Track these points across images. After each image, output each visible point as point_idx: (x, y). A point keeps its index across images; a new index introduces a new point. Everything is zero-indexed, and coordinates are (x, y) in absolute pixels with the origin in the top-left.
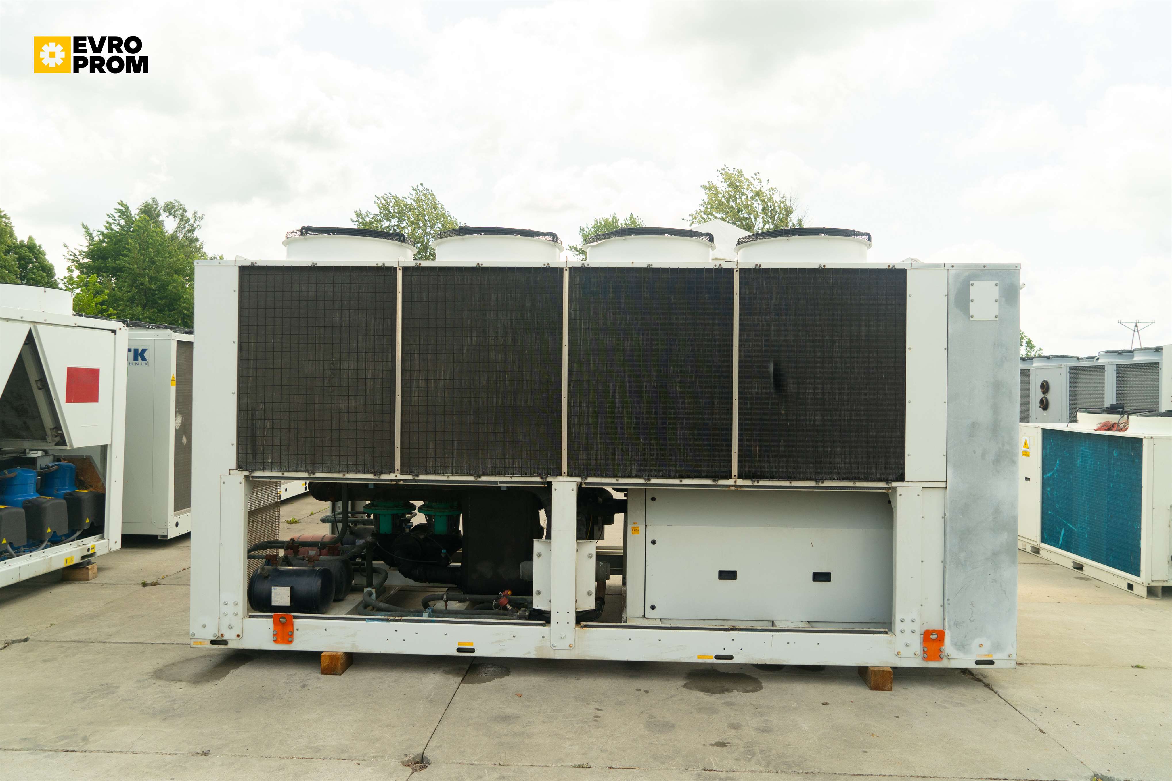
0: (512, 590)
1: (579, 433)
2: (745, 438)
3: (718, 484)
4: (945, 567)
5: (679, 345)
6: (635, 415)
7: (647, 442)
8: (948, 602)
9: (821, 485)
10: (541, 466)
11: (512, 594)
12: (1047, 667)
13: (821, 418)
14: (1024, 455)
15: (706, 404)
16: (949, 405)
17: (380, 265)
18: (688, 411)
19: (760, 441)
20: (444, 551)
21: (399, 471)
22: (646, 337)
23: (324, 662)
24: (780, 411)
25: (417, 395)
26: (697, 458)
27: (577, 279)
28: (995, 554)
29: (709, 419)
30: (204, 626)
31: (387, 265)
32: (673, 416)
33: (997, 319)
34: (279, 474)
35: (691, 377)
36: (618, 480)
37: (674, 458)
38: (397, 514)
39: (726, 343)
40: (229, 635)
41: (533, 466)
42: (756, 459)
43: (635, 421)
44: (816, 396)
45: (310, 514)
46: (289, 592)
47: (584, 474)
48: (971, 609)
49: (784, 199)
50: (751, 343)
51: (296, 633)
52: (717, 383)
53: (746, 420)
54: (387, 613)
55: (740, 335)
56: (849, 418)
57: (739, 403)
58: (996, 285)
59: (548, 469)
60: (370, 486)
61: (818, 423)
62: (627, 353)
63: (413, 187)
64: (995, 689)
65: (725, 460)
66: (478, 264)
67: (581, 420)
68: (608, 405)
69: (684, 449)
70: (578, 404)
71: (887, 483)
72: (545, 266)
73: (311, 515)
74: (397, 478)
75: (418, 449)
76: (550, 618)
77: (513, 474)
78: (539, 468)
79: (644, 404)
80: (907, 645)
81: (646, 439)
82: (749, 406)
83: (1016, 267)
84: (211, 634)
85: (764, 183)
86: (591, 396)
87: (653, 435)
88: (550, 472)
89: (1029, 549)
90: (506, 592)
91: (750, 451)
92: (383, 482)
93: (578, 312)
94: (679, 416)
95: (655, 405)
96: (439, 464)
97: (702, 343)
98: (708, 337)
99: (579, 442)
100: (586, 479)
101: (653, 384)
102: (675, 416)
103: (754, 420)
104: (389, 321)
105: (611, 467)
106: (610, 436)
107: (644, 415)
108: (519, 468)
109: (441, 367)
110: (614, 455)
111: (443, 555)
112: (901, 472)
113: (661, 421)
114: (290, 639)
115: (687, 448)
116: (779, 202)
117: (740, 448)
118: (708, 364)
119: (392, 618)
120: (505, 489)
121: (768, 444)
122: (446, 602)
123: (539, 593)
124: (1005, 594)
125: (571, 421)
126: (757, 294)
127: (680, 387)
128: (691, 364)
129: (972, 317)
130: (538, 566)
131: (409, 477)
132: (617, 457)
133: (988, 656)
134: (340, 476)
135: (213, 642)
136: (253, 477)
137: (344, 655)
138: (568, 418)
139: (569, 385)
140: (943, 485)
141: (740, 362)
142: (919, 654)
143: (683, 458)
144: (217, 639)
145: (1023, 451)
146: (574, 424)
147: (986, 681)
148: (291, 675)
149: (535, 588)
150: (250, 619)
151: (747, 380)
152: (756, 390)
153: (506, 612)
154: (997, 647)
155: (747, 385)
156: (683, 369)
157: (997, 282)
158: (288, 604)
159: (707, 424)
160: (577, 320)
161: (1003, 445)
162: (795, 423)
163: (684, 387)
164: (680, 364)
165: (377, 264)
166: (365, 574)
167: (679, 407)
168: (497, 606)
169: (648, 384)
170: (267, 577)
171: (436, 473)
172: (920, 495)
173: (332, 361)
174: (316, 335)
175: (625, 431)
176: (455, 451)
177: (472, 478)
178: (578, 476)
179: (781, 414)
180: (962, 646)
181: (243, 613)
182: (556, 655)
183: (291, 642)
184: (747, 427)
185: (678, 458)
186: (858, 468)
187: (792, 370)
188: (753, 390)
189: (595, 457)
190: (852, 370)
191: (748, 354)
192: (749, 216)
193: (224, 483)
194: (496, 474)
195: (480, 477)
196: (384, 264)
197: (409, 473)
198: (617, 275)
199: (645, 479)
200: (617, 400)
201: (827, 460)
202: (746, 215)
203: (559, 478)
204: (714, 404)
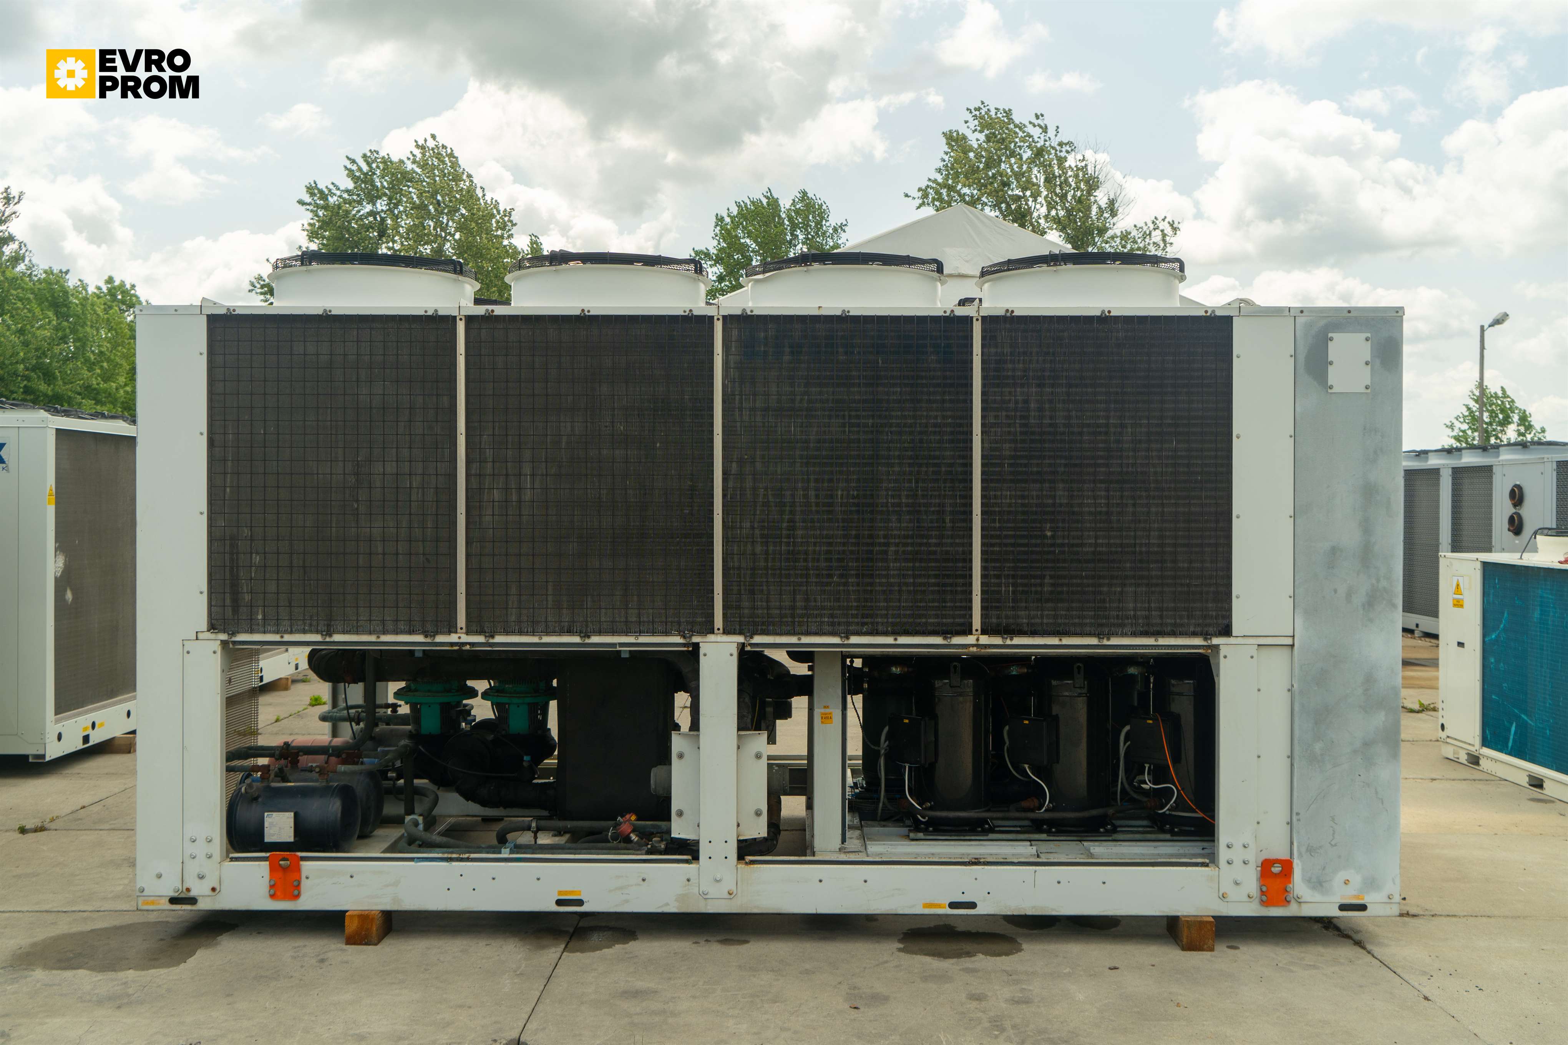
0: (636, 815)
1: (739, 568)
2: (992, 573)
3: (952, 643)
4: (1292, 765)
5: (891, 432)
6: (825, 540)
7: (843, 580)
8: (1298, 817)
9: (1105, 642)
10: (683, 620)
11: (637, 820)
12: (1454, 919)
13: (1106, 541)
14: (1455, 605)
15: (932, 522)
16: (1298, 521)
17: (430, 313)
18: (906, 533)
19: (1014, 577)
20: (526, 758)
21: (464, 630)
22: (841, 421)
23: (351, 926)
24: (1045, 531)
25: (490, 512)
26: (919, 604)
27: (735, 333)
28: (1367, 744)
29: (936, 545)
30: (159, 876)
31: (440, 313)
32: (882, 541)
33: (1369, 391)
34: (276, 638)
35: (910, 481)
36: (799, 639)
37: (886, 604)
38: (448, 703)
39: (961, 429)
40: (198, 889)
41: (670, 619)
42: (1008, 604)
43: (825, 548)
44: (1098, 509)
45: (275, 718)
46: (292, 820)
47: (749, 630)
48: (1332, 827)
49: (1084, 162)
50: (999, 430)
51: (305, 883)
52: (949, 491)
53: (993, 545)
54: (445, 849)
55: (983, 417)
56: (1147, 541)
57: (983, 521)
58: (1367, 339)
59: (693, 623)
60: (417, 655)
61: (1101, 549)
62: (812, 445)
63: (416, 141)
64: (1369, 947)
65: (961, 607)
66: (583, 310)
67: (742, 548)
68: (785, 525)
69: (900, 591)
70: (738, 524)
71: (1206, 639)
72: (686, 314)
73: (276, 721)
74: (461, 641)
75: (493, 595)
76: (698, 851)
77: (640, 633)
78: (679, 623)
79: (838, 522)
80: (1237, 883)
81: (841, 576)
82: (997, 525)
83: (1397, 312)
84: (169, 887)
85: (1051, 132)
86: (758, 512)
87: (853, 570)
88: (697, 628)
89: (1463, 758)
90: (628, 816)
91: (999, 592)
92: (439, 646)
93: (737, 383)
94: (893, 541)
95: (855, 525)
96: (525, 618)
97: (926, 429)
98: (935, 421)
99: (740, 581)
100: (752, 638)
101: (851, 493)
102: (886, 541)
103: (1006, 545)
104: (446, 399)
105: (790, 619)
106: (787, 572)
107: (839, 540)
108: (648, 622)
109: (527, 469)
110: (794, 600)
111: (525, 764)
112: (1226, 622)
113: (865, 548)
114: (296, 892)
115: (904, 588)
116: (1075, 169)
117: (985, 588)
118: (935, 461)
119: (454, 856)
120: (627, 656)
121: (1026, 581)
122: (535, 833)
123: (680, 814)
124: (1382, 803)
125: (727, 549)
126: (1009, 354)
127: (893, 497)
128: (909, 461)
129: (1331, 387)
130: (679, 771)
131: (480, 639)
132: (799, 604)
133: (1357, 897)
134: (372, 638)
135: (173, 901)
136: (234, 643)
137: (380, 915)
138: (723, 546)
139: (724, 496)
140: (1289, 641)
141: (983, 457)
142: (1255, 896)
143: (898, 604)
144: (180, 896)
145: (1454, 599)
146: (733, 554)
147: (1357, 937)
148: (298, 947)
149: (674, 809)
150: (232, 863)
151: (994, 485)
152: (1008, 501)
153: (629, 846)
154: (1371, 883)
155: (994, 493)
156: (897, 469)
157: (1369, 335)
158: (292, 839)
159: (935, 553)
160: (735, 395)
161: (1378, 581)
162: (1066, 549)
163: (900, 496)
164: (893, 461)
165: (426, 312)
166: (402, 797)
167: (892, 527)
168: (615, 838)
169: (845, 493)
170: (256, 799)
171: (521, 633)
172: (1255, 657)
173: (358, 461)
174: (331, 421)
175: (810, 564)
176: (550, 598)
177: (576, 639)
178: (740, 633)
179: (1045, 537)
180: (1318, 883)
181: (221, 855)
182: (709, 907)
183: (297, 897)
184: (993, 557)
185: (891, 604)
186: (1161, 617)
187: (1062, 469)
188: (1004, 501)
189: (765, 604)
190: (1152, 470)
191: (996, 445)
192: (1024, 194)
193: (188, 652)
194: (613, 632)
195: (589, 637)
196: (436, 311)
197: (480, 632)
198: (796, 327)
199: (841, 637)
200: (798, 517)
201: (1115, 605)
202: (1018, 192)
203: (711, 638)
204: (944, 522)
